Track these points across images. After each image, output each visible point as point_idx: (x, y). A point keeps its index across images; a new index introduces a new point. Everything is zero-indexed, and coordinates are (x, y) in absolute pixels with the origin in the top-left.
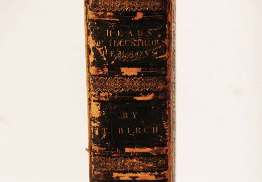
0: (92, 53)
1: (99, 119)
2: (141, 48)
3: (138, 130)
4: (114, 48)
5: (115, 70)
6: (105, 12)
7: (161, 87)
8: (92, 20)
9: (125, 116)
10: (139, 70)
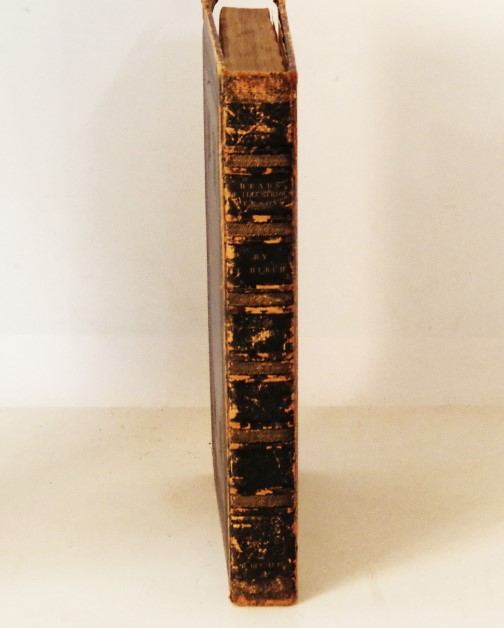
0: (228, 203)
1: (233, 260)
2: (270, 199)
3: (267, 270)
4: (248, 200)
5: (247, 218)
6: (240, 168)
7: (287, 232)
8: (228, 175)
9: (256, 257)
10: (269, 217)
